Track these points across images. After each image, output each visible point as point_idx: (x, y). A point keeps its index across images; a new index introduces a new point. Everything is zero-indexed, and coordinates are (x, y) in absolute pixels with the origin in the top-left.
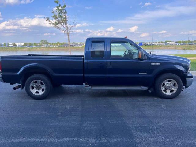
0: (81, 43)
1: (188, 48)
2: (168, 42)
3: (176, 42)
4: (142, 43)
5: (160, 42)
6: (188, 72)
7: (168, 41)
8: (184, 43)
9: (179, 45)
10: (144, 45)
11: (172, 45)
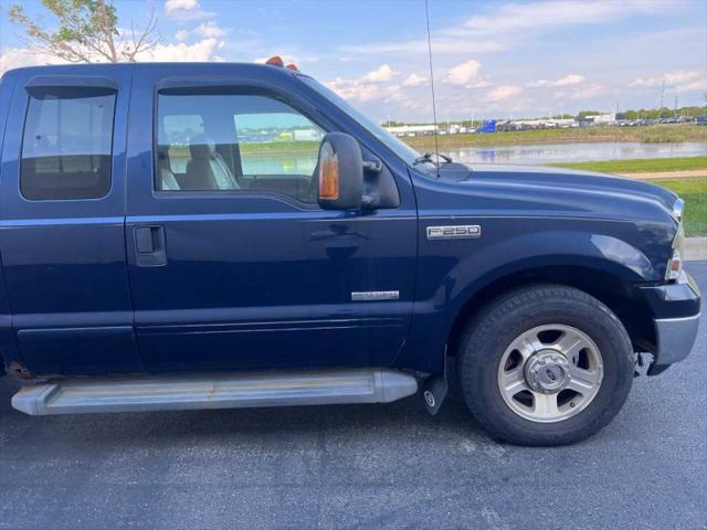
0: (270, 129)
1: (660, 135)
2: (588, 117)
3: (619, 116)
4: (494, 122)
5: (559, 118)
6: (671, 275)
7: (590, 114)
8: (649, 117)
9: (627, 125)
10: (501, 128)
11: (603, 124)
